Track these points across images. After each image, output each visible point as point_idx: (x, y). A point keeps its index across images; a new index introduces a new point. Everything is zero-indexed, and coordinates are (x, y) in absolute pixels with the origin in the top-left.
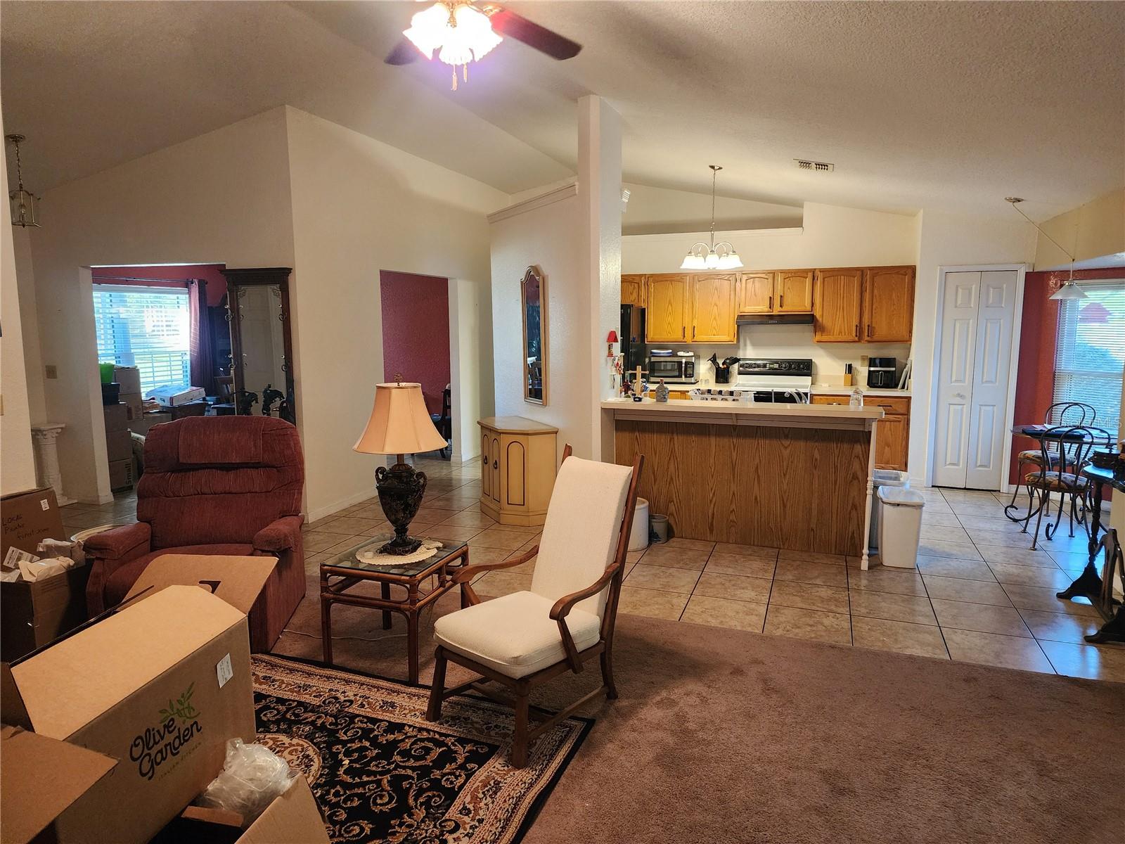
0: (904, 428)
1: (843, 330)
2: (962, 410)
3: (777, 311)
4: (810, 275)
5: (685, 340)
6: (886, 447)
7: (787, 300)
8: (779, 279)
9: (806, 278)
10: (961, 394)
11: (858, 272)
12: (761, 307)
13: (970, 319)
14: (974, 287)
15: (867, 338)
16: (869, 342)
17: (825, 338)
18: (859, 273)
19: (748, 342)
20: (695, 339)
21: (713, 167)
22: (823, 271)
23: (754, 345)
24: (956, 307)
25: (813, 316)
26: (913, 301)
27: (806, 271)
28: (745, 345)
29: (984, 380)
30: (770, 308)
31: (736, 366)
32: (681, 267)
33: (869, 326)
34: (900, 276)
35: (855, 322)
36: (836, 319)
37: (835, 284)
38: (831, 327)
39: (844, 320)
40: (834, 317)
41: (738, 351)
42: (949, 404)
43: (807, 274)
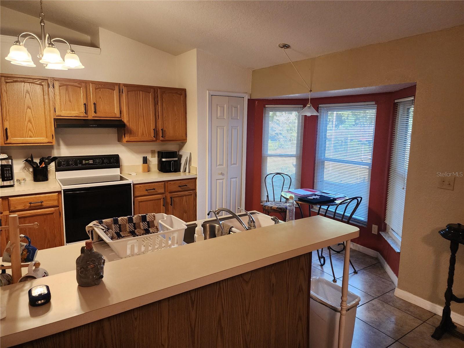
1: (145, 133)
2: (223, 181)
3: (91, 116)
7: (100, 108)
8: (91, 88)
9: (114, 90)
11: (152, 90)
12: (78, 112)
13: (224, 127)
14: (225, 105)
15: (161, 138)
16: (162, 141)
17: (132, 139)
20: (8, 141)
22: (126, 86)
23: (67, 144)
24: (217, 118)
25: (121, 121)
26: (186, 113)
27: (113, 85)
29: (232, 163)
30: (86, 113)
31: (53, 164)
32: (6, 58)
33: (162, 130)
35: (152, 127)
36: (139, 123)
37: (136, 97)
38: (136, 131)
39: (144, 125)
40: (138, 122)
41: (52, 151)
42: (216, 180)
43: (115, 87)
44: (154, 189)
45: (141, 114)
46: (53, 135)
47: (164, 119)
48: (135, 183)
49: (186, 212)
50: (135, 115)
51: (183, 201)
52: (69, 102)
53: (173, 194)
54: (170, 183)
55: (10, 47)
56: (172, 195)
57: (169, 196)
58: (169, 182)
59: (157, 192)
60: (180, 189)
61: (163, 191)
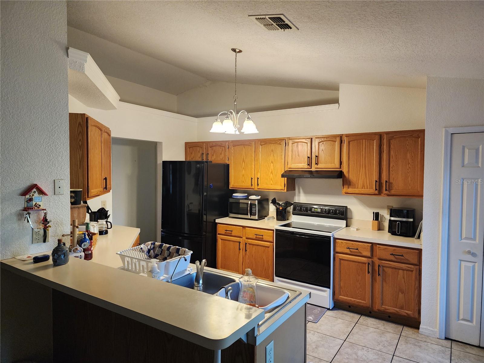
0: (416, 278)
2: (474, 266)
3: (314, 168)
4: (338, 140)
5: (253, 187)
6: (400, 293)
7: (321, 160)
9: (336, 142)
10: (472, 251)
12: (303, 165)
13: (478, 179)
15: (385, 192)
16: (388, 195)
17: (350, 190)
18: (377, 137)
19: (301, 191)
20: (259, 187)
21: (234, 50)
22: (348, 136)
23: (306, 192)
24: (463, 166)
25: (341, 172)
27: (335, 136)
28: (299, 192)
30: (309, 165)
31: (291, 208)
33: (386, 182)
34: (413, 138)
35: (375, 177)
36: (359, 175)
37: (358, 147)
38: (356, 182)
39: (366, 176)
40: (358, 173)
41: (295, 197)
42: (461, 260)
43: (336, 139)
44: (357, 249)
45: (363, 164)
46: (285, 184)
47: (391, 169)
48: (336, 237)
49: (404, 292)
50: (356, 165)
51: (399, 276)
52: (298, 156)
53: (384, 262)
54: (379, 247)
55: (213, 124)
56: (382, 263)
57: (377, 262)
58: (377, 245)
59: (361, 253)
60: (392, 258)
61: (369, 254)
